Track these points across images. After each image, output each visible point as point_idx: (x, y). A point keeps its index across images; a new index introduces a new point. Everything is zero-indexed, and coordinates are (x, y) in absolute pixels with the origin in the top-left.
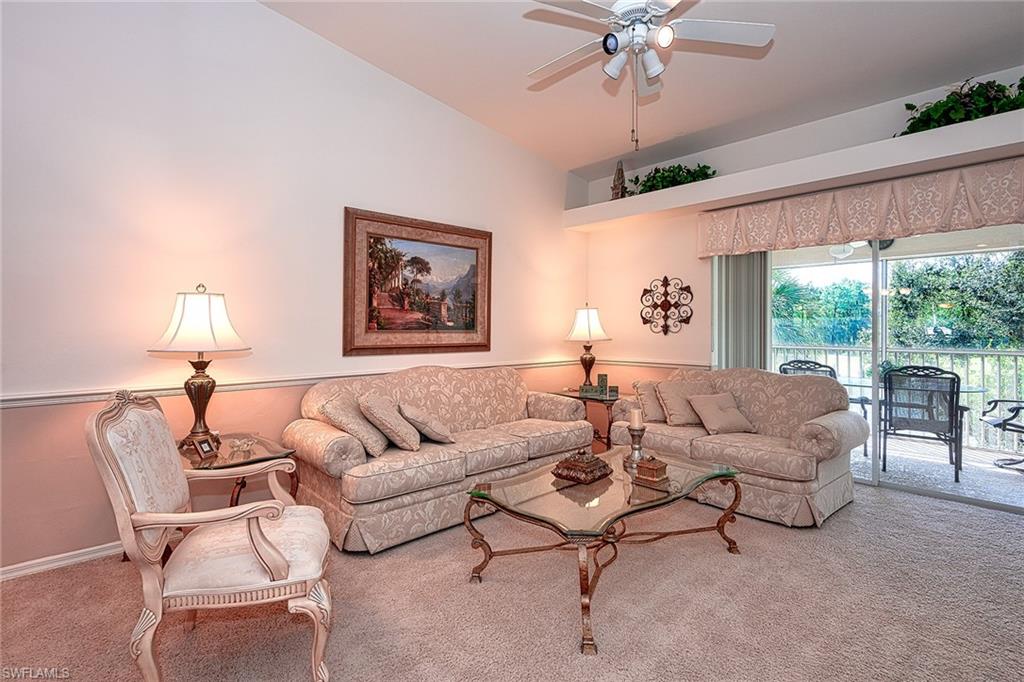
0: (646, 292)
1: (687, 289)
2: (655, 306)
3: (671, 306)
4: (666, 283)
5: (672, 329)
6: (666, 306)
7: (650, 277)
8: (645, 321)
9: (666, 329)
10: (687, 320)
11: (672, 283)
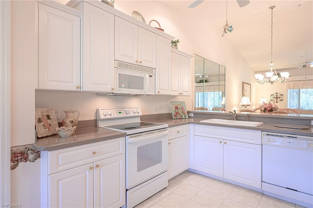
0: (272, 95)
1: (282, 95)
2: (274, 98)
3: (278, 98)
5: (278, 102)
6: (277, 98)
7: (273, 92)
8: (272, 100)
10: (282, 100)
11: (278, 94)
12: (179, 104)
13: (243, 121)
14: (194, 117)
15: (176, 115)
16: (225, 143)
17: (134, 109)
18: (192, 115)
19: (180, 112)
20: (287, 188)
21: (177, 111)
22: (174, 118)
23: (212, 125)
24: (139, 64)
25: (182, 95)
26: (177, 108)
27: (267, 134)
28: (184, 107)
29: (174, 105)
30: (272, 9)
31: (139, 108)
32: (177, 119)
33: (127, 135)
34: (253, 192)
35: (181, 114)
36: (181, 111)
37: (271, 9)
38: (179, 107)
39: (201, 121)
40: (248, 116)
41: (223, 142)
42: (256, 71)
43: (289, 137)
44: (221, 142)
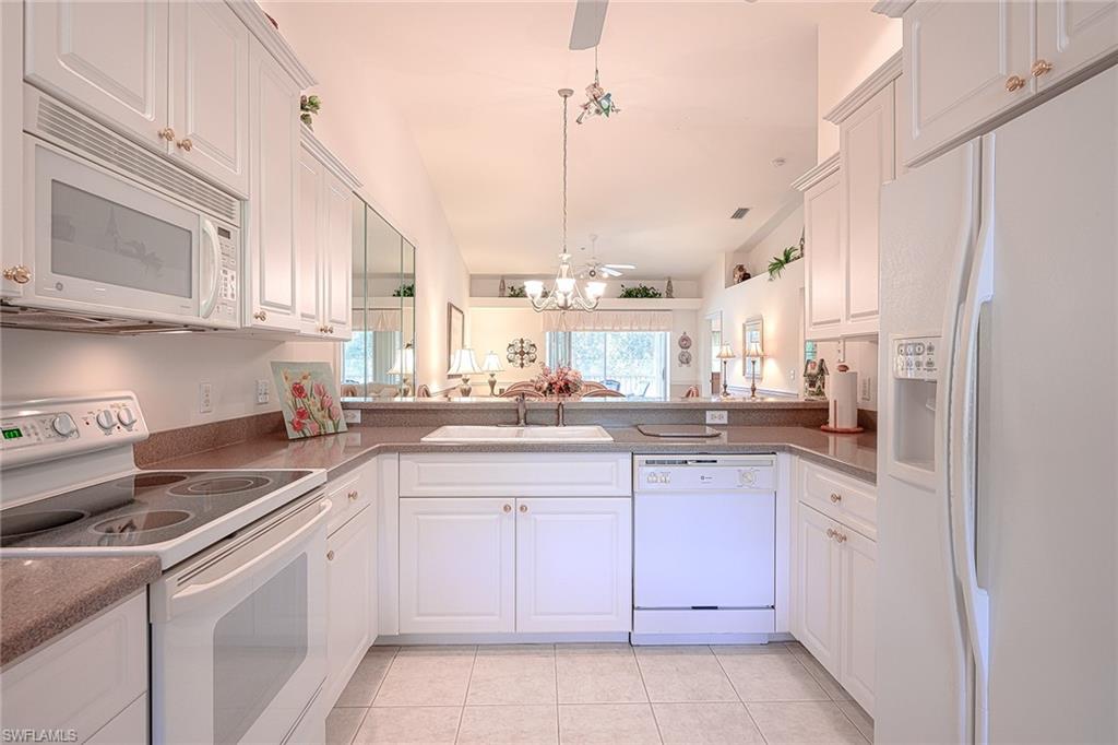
0: (510, 346)
1: (534, 345)
2: (516, 353)
3: (525, 353)
4: (522, 341)
5: (525, 365)
6: (522, 353)
7: (513, 338)
8: (510, 361)
9: (522, 365)
10: (534, 361)
11: (526, 342)
12: (306, 373)
13: (547, 425)
14: (363, 425)
15: (299, 423)
16: (523, 508)
17: (99, 404)
18: (354, 417)
19: (314, 409)
20: (694, 608)
21: (300, 404)
22: (292, 434)
23: (476, 451)
24: (172, 150)
25: (331, 335)
26: (298, 390)
27: (647, 462)
28: (327, 388)
29: (286, 378)
30: (566, 97)
31: (130, 398)
32: (306, 438)
33: (164, 572)
34: (605, 648)
35: (319, 415)
36: (319, 405)
38: (307, 385)
39: (423, 439)
40: (561, 411)
41: (515, 507)
42: (472, 272)
43: (698, 461)
44: (507, 508)
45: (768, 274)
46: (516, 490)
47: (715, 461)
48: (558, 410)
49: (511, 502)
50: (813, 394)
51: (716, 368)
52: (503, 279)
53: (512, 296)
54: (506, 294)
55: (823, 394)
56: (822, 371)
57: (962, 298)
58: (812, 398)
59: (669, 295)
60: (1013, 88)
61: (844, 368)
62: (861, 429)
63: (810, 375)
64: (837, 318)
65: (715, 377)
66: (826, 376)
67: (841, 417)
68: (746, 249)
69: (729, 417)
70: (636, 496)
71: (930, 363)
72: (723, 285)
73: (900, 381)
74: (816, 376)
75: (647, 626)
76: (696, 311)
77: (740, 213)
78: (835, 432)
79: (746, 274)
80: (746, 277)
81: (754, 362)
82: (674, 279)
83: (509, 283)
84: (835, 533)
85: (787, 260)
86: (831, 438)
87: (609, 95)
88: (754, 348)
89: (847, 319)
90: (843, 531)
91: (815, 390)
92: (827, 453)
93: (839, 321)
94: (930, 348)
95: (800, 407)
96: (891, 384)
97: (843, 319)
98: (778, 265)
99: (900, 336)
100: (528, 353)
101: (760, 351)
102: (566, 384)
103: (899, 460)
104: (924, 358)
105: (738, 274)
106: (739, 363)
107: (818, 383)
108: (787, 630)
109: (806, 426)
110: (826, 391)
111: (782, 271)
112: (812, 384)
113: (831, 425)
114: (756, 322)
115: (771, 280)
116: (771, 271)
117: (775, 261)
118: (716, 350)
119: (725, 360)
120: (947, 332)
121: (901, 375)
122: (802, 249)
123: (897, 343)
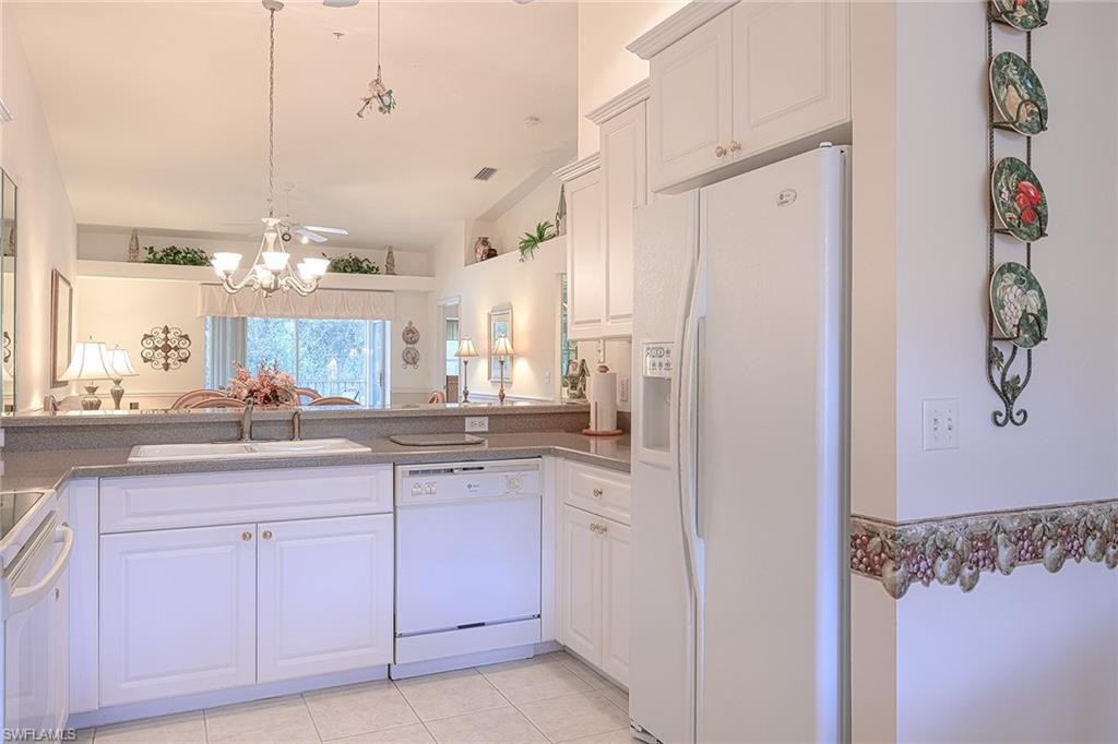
0: (146, 336)
1: (186, 337)
2: (156, 348)
3: (171, 348)
4: (166, 331)
5: (172, 366)
6: (166, 348)
7: (153, 325)
8: (146, 360)
9: (166, 366)
10: (185, 360)
11: (172, 331)
13: (278, 440)
14: (7, 449)
16: (267, 535)
20: (460, 627)
27: (410, 473)
30: (273, 10)
37: (270, 12)
39: (131, 459)
40: (296, 421)
41: (255, 534)
42: (79, 222)
43: (465, 469)
44: (246, 536)
45: (518, 252)
46: (257, 514)
47: (482, 468)
48: (293, 421)
49: (251, 528)
50: (574, 396)
51: (452, 370)
52: (135, 234)
53: (149, 261)
54: (140, 258)
55: (584, 397)
56: (583, 372)
57: (687, 315)
58: (574, 401)
59: (390, 271)
60: (719, 155)
61: (604, 369)
62: (620, 431)
63: (571, 377)
64: (597, 318)
65: (451, 382)
66: (587, 378)
67: (602, 421)
68: (490, 217)
69: (489, 424)
70: (398, 511)
71: (668, 364)
72: (463, 260)
73: (647, 379)
74: (577, 378)
75: (410, 652)
76: (426, 293)
77: (485, 174)
78: (596, 435)
79: (490, 250)
80: (491, 254)
81: (502, 363)
82: (398, 249)
83: (145, 242)
84: (597, 527)
85: (541, 238)
86: (592, 441)
87: (390, 92)
88: (502, 344)
89: (607, 320)
90: (603, 523)
91: (576, 392)
92: (589, 451)
93: (599, 321)
94: (668, 352)
95: (563, 411)
96: (641, 381)
97: (603, 320)
98: (531, 243)
99: (649, 341)
100: (176, 349)
101: (509, 347)
102: (274, 391)
103: (647, 447)
104: (664, 360)
105: (481, 249)
106: (483, 365)
107: (580, 385)
108: (552, 639)
109: (568, 431)
110: (586, 393)
111: (535, 250)
112: (574, 387)
113: (592, 429)
114: (503, 312)
115: (522, 260)
116: (523, 249)
117: (527, 238)
118: (452, 347)
119: (466, 360)
120: (677, 338)
121: (649, 374)
122: (558, 226)
123: (645, 346)
